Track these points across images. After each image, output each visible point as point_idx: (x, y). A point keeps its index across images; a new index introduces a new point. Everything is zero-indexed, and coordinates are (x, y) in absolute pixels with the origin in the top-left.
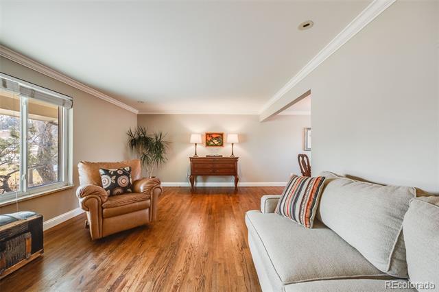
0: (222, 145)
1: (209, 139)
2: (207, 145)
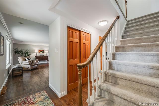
0: (43, 53)
1: (40, 51)
2: (39, 53)
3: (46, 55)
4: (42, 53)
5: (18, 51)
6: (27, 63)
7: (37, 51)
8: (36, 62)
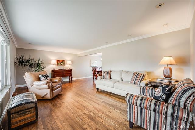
0: (64, 65)
2: (58, 65)
3: (68, 69)
4: (62, 65)
5: (23, 61)
6: (43, 85)
7: (55, 62)
8: (59, 82)
